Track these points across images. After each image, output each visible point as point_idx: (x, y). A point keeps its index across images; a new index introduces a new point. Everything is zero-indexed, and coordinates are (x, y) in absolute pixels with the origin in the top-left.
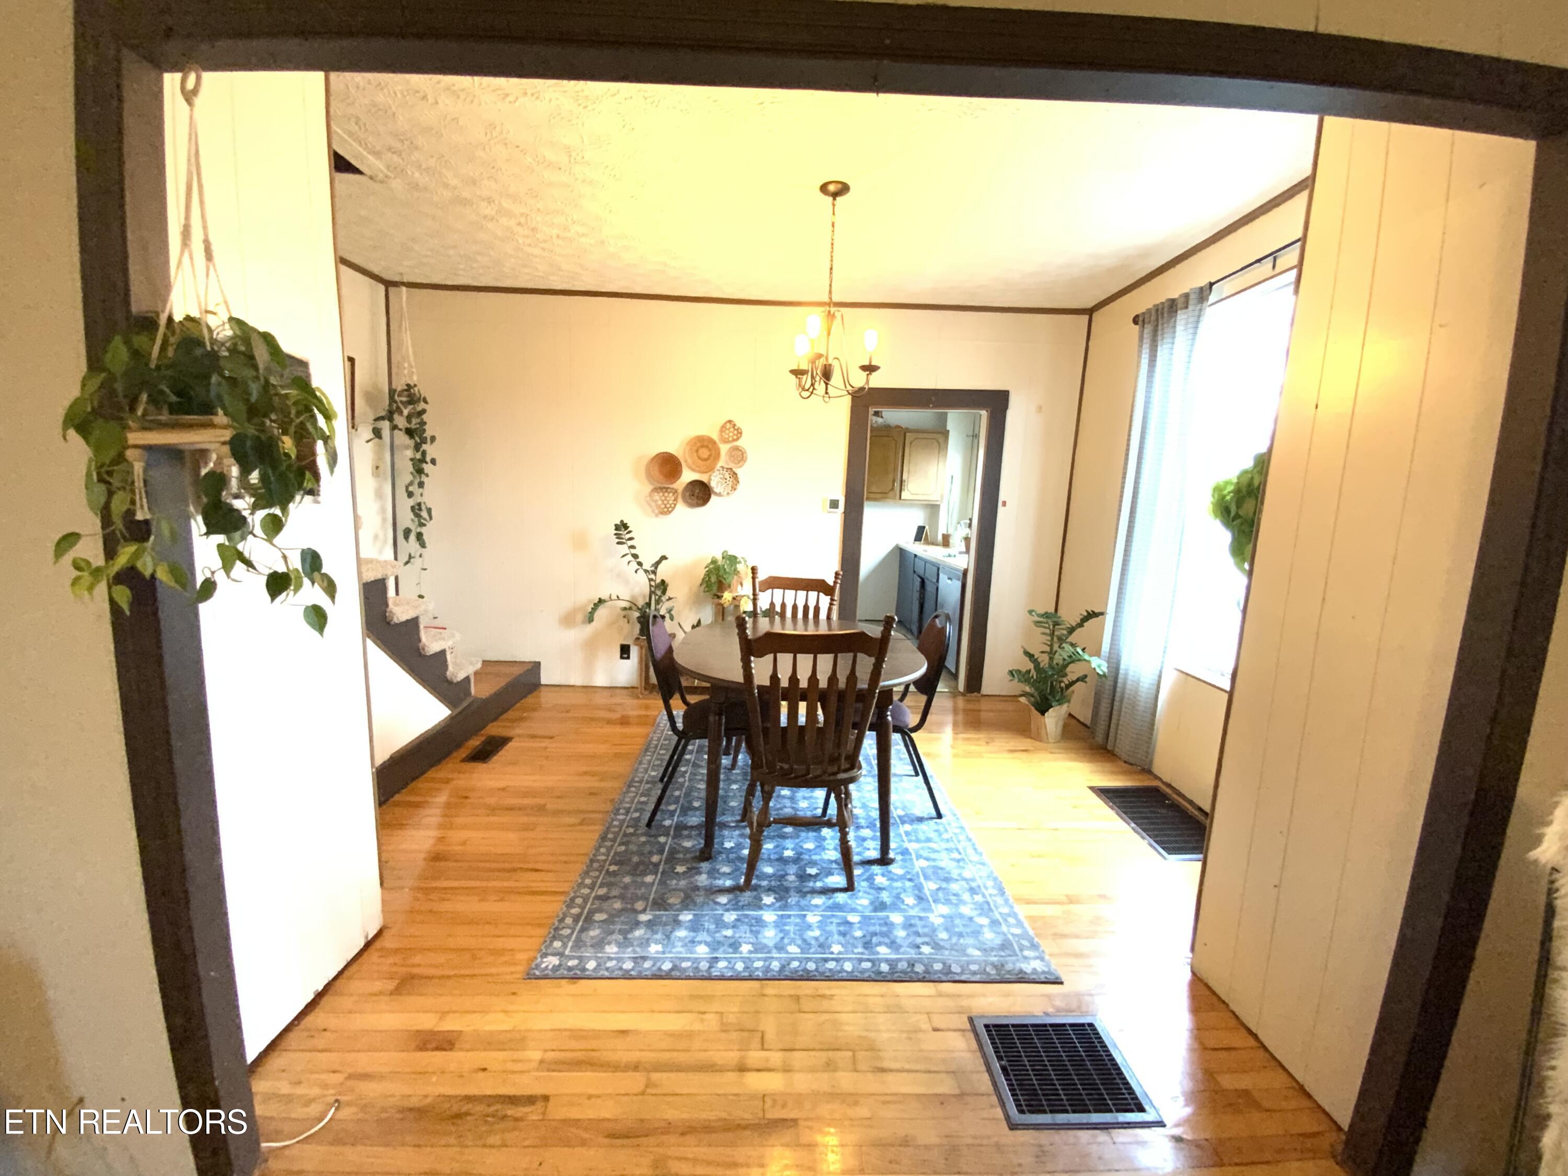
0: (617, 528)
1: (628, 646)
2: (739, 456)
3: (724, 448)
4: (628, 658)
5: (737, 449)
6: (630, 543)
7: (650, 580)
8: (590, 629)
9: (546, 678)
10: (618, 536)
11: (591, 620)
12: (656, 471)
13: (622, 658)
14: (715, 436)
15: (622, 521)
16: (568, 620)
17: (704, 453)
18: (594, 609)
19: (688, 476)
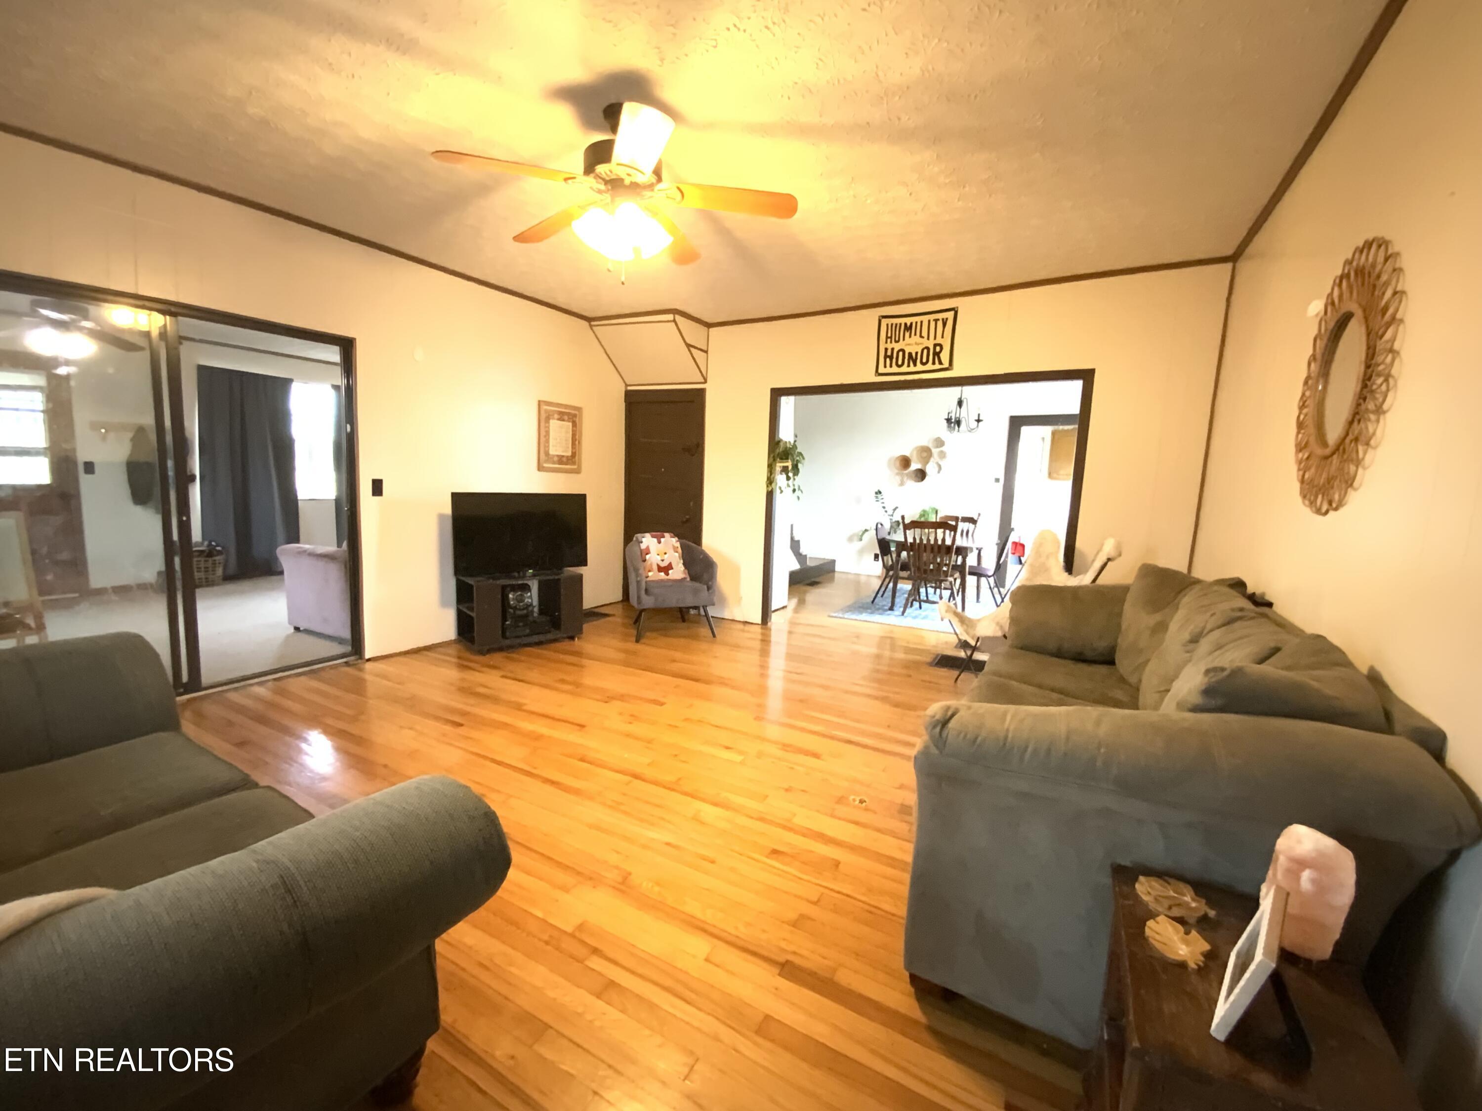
0: (876, 493)
1: (878, 555)
2: (943, 455)
3: (935, 451)
4: (878, 560)
5: (942, 452)
6: (882, 501)
7: (891, 519)
8: (861, 544)
9: (837, 568)
10: (877, 497)
11: (861, 540)
12: (898, 463)
13: (875, 560)
14: (930, 446)
15: (879, 490)
16: (850, 539)
17: (925, 454)
18: (862, 535)
19: (915, 466)
